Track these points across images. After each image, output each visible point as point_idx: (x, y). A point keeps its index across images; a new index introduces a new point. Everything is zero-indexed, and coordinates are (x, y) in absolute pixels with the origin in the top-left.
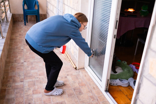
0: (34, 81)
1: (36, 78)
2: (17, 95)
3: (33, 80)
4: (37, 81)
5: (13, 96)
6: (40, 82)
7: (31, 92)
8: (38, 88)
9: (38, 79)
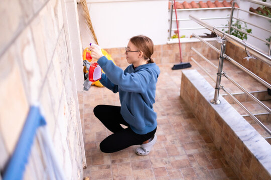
0: (170, 156)
1: (169, 162)
2: (185, 135)
3: (171, 158)
4: (165, 156)
5: (191, 133)
6: (159, 153)
7: (169, 138)
8: (160, 143)
9: (165, 159)
